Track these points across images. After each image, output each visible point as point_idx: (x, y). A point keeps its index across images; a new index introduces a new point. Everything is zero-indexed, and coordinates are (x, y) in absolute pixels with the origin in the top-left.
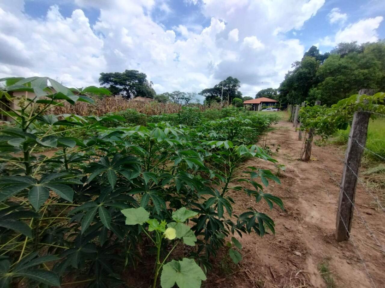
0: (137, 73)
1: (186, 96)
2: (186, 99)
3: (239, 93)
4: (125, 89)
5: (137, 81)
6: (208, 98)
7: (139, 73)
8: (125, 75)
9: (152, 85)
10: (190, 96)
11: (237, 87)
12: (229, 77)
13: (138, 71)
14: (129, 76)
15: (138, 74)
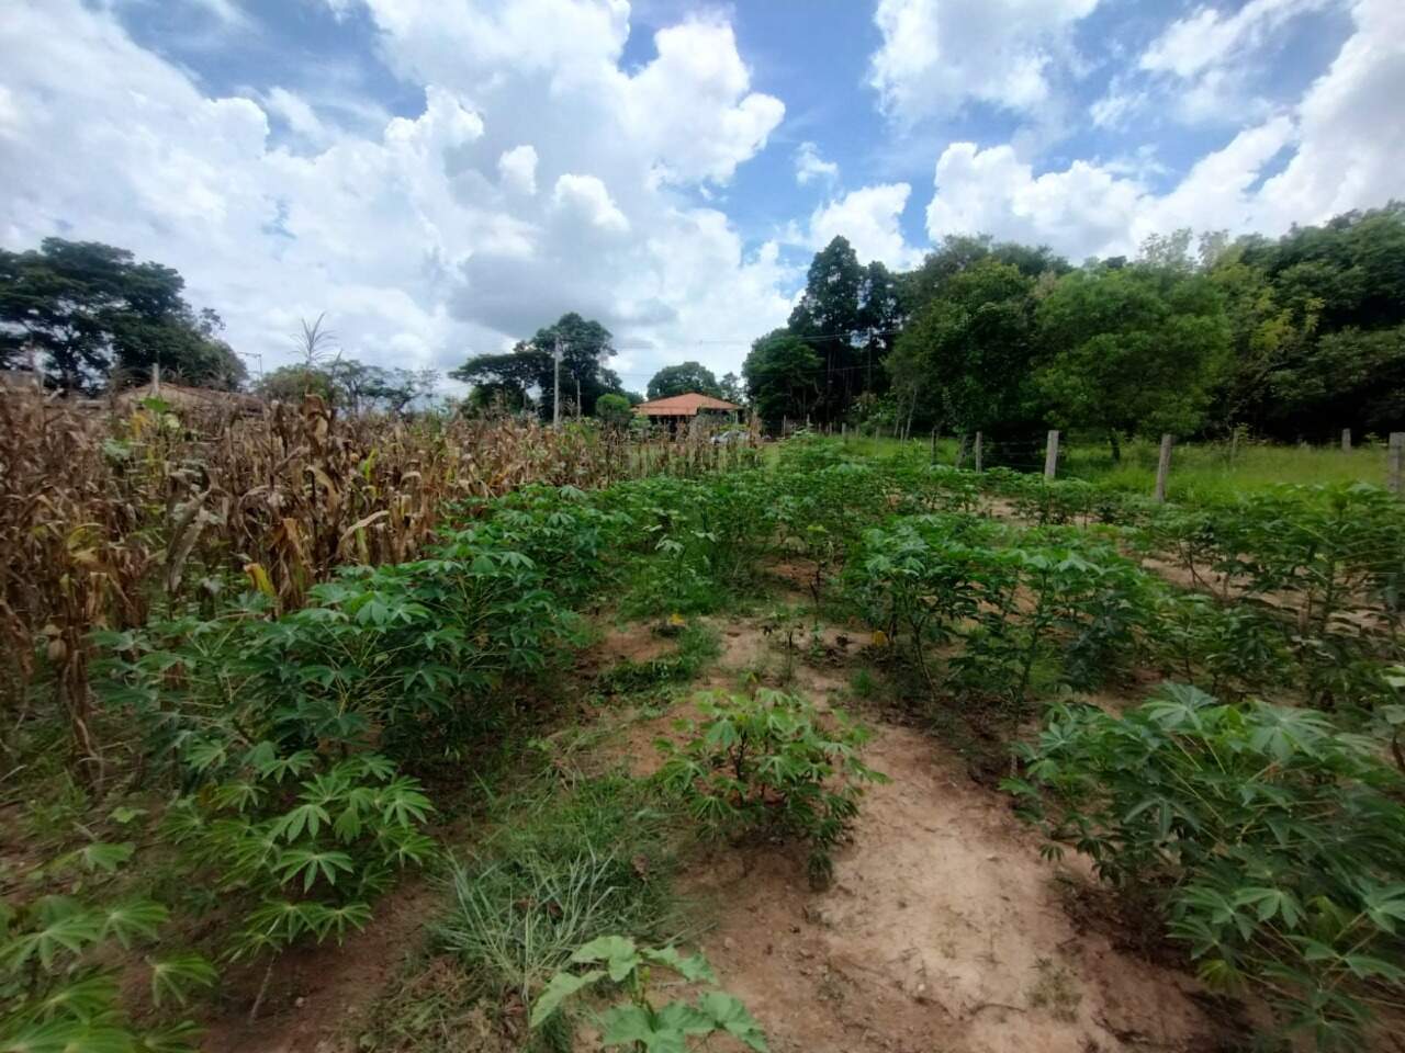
0: (124, 261)
1: (390, 384)
2: (389, 394)
3: (609, 375)
4: (44, 341)
5: (120, 304)
6: (484, 394)
7: (138, 261)
8: (49, 263)
9: (215, 327)
10: (409, 383)
11: (604, 353)
12: (568, 313)
13: (128, 254)
14: (72, 274)
15: (129, 267)
